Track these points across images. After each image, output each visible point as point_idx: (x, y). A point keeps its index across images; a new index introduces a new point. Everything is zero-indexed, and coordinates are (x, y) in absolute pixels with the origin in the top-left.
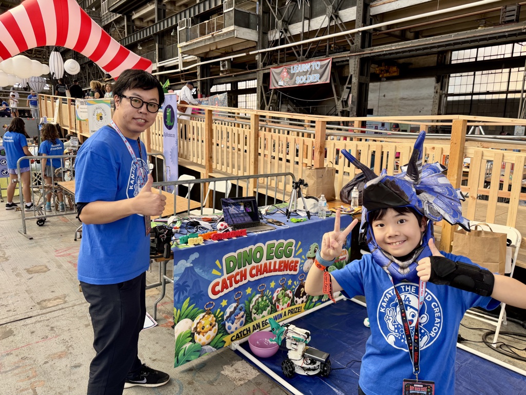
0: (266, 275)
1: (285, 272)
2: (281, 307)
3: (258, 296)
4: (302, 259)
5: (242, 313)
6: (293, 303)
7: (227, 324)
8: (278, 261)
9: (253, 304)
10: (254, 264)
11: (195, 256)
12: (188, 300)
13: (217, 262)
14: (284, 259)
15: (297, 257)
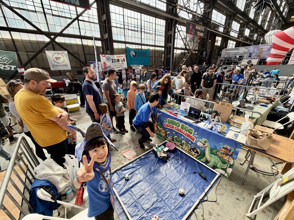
0: (180, 132)
1: (188, 137)
2: (184, 147)
3: (177, 137)
4: (197, 139)
5: (171, 137)
6: (190, 150)
7: (167, 136)
8: (185, 132)
9: (175, 137)
10: (176, 126)
11: (161, 114)
12: (159, 122)
13: (166, 118)
14: (188, 132)
15: (195, 137)
